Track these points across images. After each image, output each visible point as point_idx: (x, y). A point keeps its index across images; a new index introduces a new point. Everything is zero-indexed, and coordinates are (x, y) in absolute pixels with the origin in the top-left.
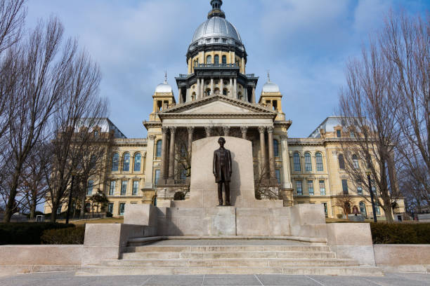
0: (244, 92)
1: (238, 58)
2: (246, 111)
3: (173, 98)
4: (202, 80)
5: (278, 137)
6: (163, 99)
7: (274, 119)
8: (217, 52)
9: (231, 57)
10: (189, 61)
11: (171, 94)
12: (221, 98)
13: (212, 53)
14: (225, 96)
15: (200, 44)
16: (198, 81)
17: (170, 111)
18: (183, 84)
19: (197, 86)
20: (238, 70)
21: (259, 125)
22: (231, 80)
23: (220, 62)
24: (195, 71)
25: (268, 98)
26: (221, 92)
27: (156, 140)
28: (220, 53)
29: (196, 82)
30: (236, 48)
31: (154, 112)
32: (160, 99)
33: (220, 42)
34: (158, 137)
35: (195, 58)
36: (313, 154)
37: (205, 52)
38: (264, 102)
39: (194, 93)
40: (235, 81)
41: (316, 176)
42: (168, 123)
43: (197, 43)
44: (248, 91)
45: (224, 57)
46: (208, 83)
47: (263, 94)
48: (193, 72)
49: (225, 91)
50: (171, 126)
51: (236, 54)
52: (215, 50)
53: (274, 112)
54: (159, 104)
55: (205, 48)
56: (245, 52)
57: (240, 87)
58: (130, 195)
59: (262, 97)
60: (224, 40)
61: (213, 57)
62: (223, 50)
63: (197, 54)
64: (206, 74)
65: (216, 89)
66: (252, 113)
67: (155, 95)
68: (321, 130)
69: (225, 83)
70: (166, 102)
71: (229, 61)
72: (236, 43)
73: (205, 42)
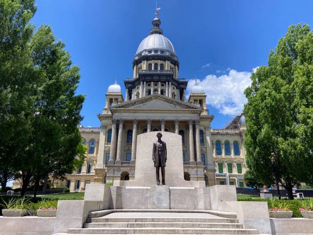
0: (177, 92)
1: (173, 66)
2: (178, 108)
3: (122, 96)
4: (145, 83)
5: (203, 128)
6: (114, 98)
7: (199, 114)
8: (156, 61)
9: (167, 65)
10: (135, 68)
11: (120, 94)
12: (159, 97)
13: (153, 62)
14: (162, 96)
15: (143, 54)
16: (142, 83)
17: (120, 107)
18: (130, 85)
19: (140, 87)
20: (173, 75)
21: (189, 119)
22: (167, 83)
23: (159, 68)
24: (139, 75)
25: (196, 98)
26: (159, 93)
27: (108, 129)
28: (159, 62)
29: (140, 84)
30: (171, 58)
31: (106, 107)
32: (111, 97)
33: (159, 53)
34: (109, 127)
35: (139, 65)
36: (232, 142)
37: (147, 61)
39: (138, 93)
40: (170, 83)
41: (234, 160)
42: (117, 116)
43: (141, 54)
44: (180, 91)
45: (162, 65)
46: (149, 85)
47: (192, 94)
49: (163, 92)
50: (119, 118)
51: (171, 62)
52: (154, 59)
53: (200, 108)
54: (111, 101)
55: (147, 58)
56: (178, 62)
57: (174, 88)
59: (190, 96)
60: (162, 52)
61: (153, 65)
62: (161, 60)
63: (141, 62)
64: (148, 78)
65: (156, 90)
67: (108, 94)
69: (162, 85)
70: (116, 99)
71: (166, 68)
72: (171, 55)
73: (147, 53)
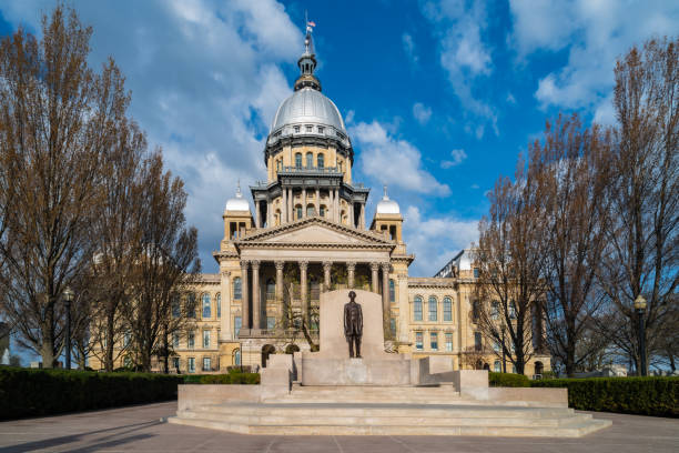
0: (350, 210)
1: (341, 158)
2: (354, 241)
3: (252, 218)
4: (290, 192)
6: (238, 221)
7: (391, 253)
8: (309, 148)
9: (331, 157)
10: (269, 161)
11: (248, 214)
13: (303, 150)
14: (325, 220)
15: (284, 134)
16: (284, 192)
17: (250, 239)
18: (262, 196)
19: (282, 200)
20: (342, 178)
21: (371, 261)
22: (331, 193)
23: (315, 164)
24: (279, 177)
25: (384, 223)
26: (318, 211)
27: (232, 277)
28: (316, 150)
29: (280, 195)
30: (339, 143)
31: (225, 239)
32: (232, 220)
33: (315, 132)
34: (234, 274)
35: (278, 156)
36: (441, 299)
37: (292, 147)
38: (378, 227)
39: (278, 211)
40: (337, 193)
41: (442, 327)
42: (248, 254)
43: (280, 133)
44: (355, 209)
45: (320, 155)
46: (298, 196)
47: (378, 217)
48: (276, 178)
49: (323, 209)
50: (252, 259)
51: (338, 151)
52: (307, 144)
53: (392, 243)
54: (233, 228)
55: (293, 141)
56: (350, 149)
57: (343, 203)
58: (200, 348)
59: (374, 221)
60: (321, 128)
61: (304, 155)
62: (319, 145)
63: (281, 149)
64: (296, 183)
65: (310, 207)
66: (362, 243)
67: (226, 214)
68: (453, 268)
69: (323, 197)
70: (243, 225)
71: (327, 164)
72: (338, 134)
73: (291, 132)
